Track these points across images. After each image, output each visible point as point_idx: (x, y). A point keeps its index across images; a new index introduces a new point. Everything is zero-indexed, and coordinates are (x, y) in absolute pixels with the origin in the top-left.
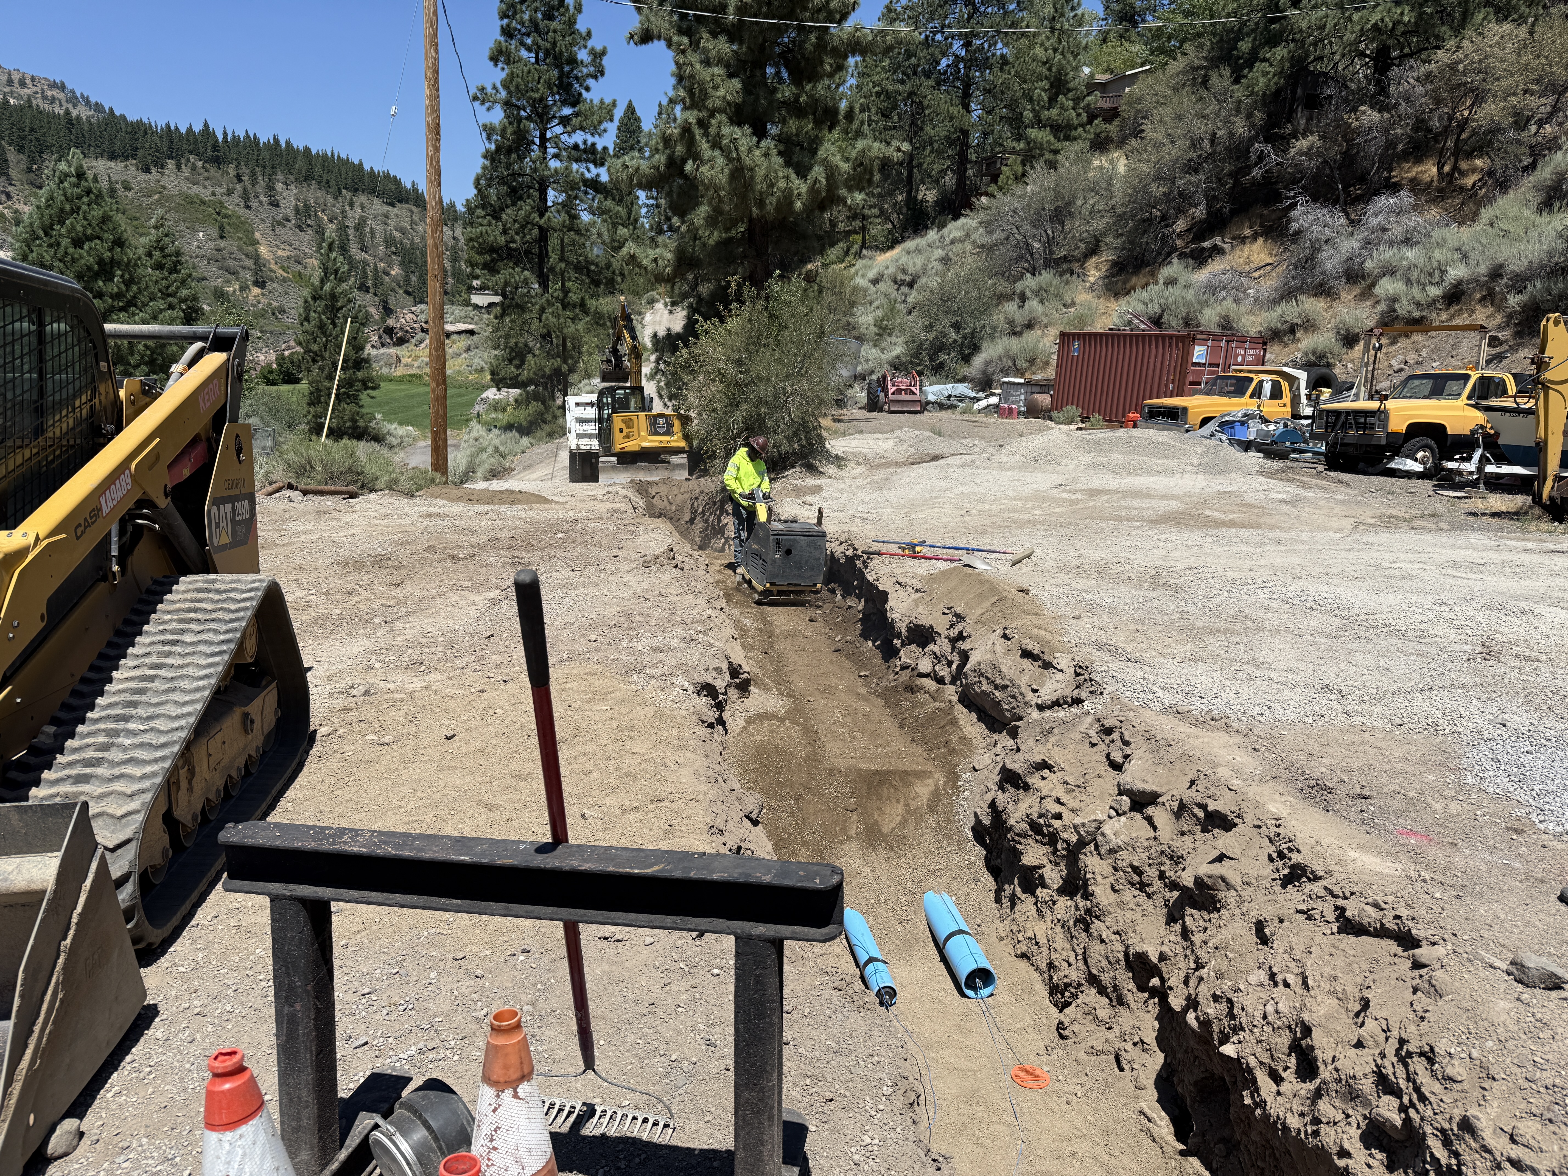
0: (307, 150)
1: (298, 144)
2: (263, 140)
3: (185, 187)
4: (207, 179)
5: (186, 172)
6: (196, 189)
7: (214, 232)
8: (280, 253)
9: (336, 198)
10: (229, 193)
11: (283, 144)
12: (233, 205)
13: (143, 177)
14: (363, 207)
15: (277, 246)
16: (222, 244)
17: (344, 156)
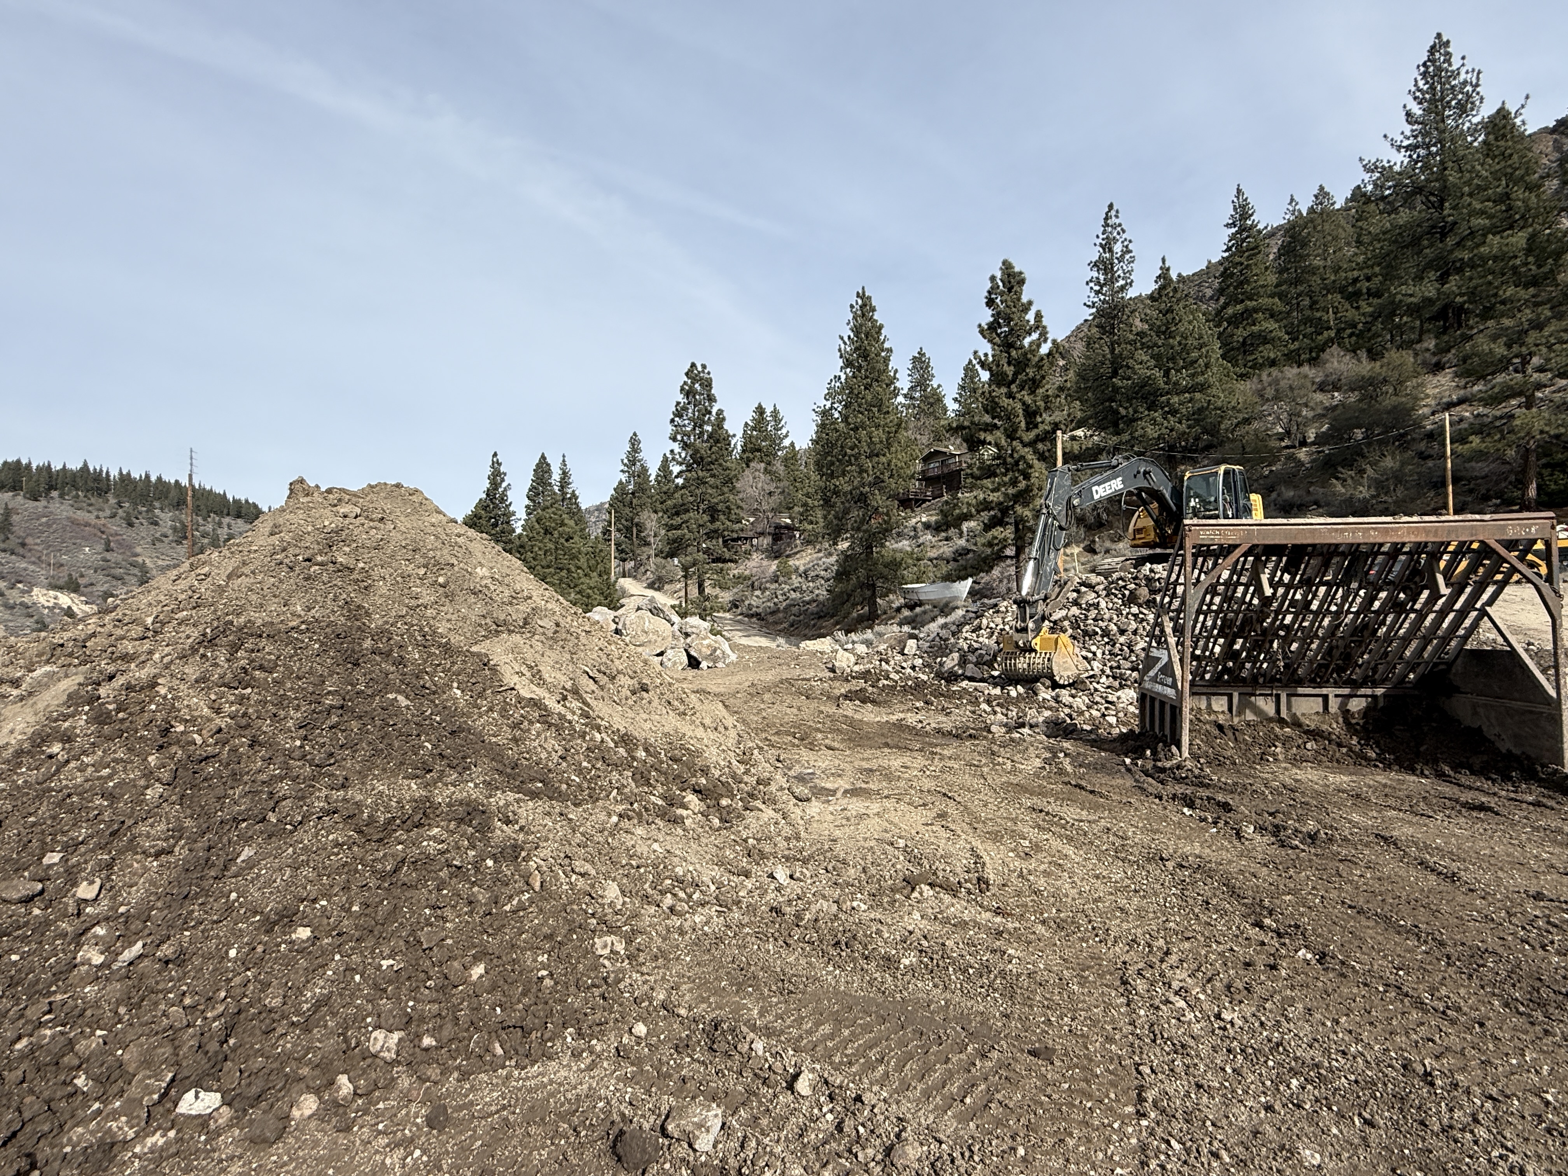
0: (177, 482)
1: (170, 479)
3: (70, 512)
4: (90, 505)
5: (70, 500)
7: (100, 547)
8: (160, 563)
9: (205, 519)
10: (113, 516)
11: (153, 479)
12: (115, 526)
14: (229, 526)
15: (158, 557)
16: (108, 555)
17: (208, 488)
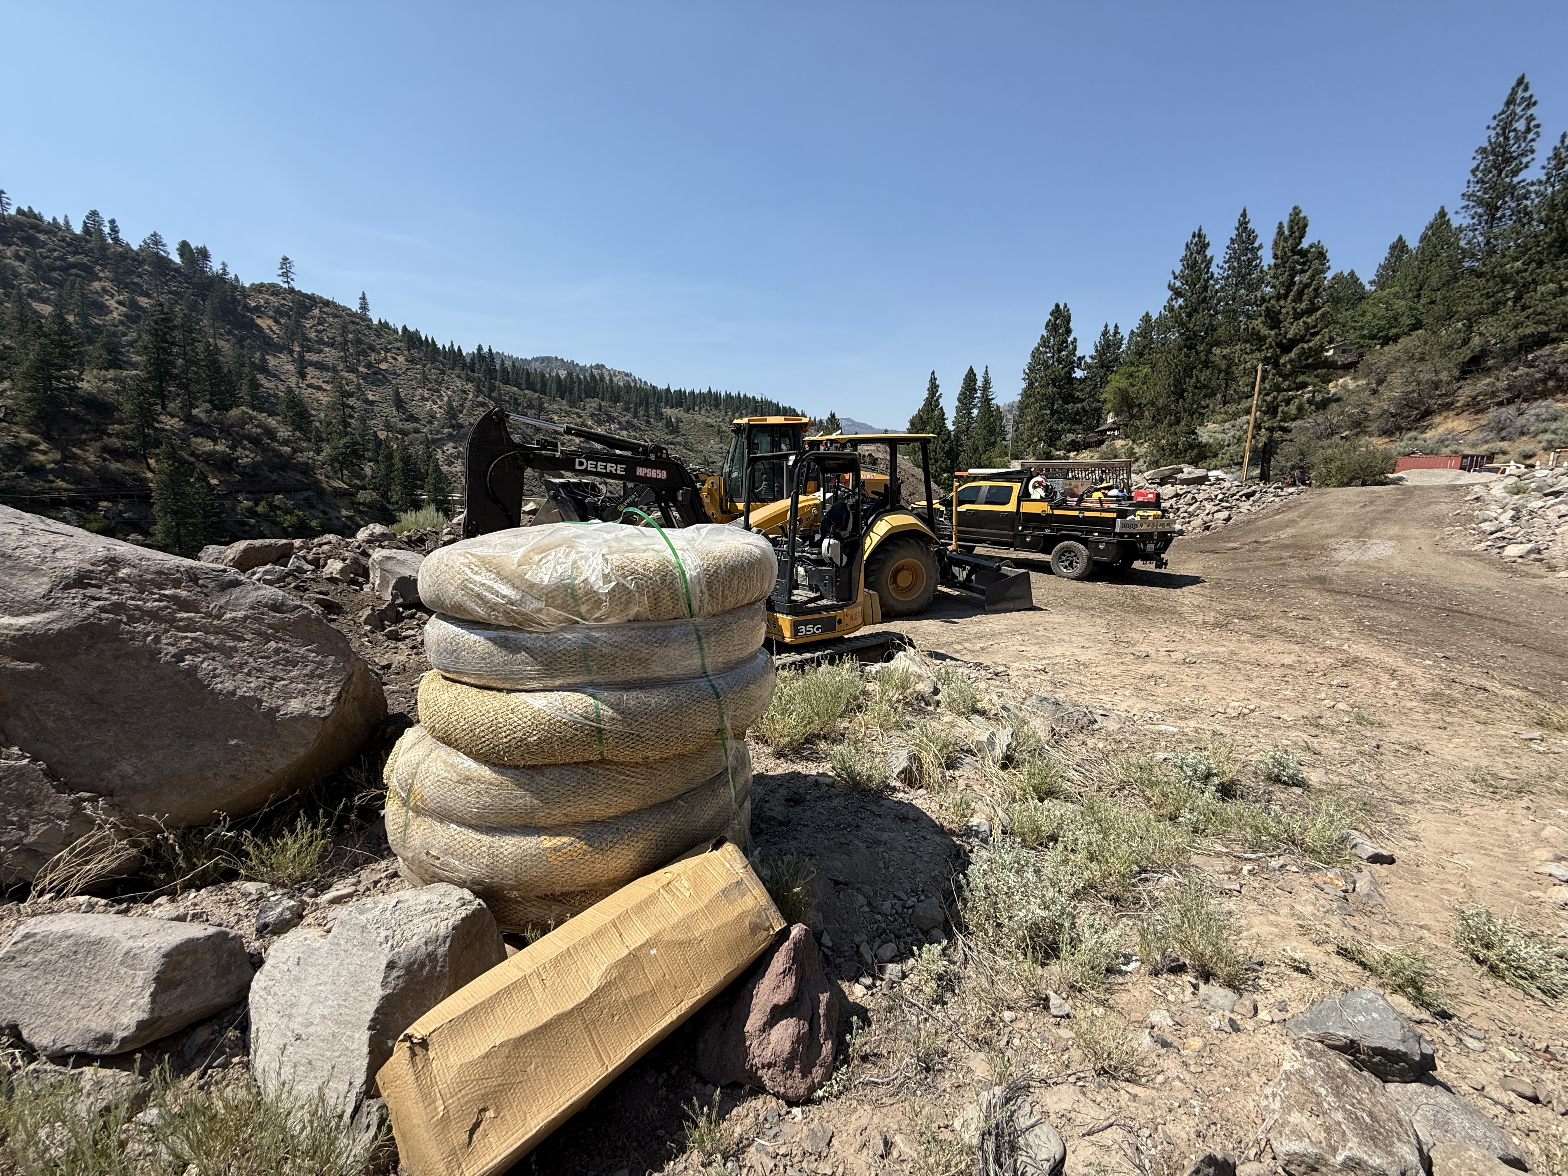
1: (750, 395)
2: (733, 394)
3: (704, 418)
5: (703, 412)
6: (709, 420)
13: (687, 415)
16: (721, 445)
